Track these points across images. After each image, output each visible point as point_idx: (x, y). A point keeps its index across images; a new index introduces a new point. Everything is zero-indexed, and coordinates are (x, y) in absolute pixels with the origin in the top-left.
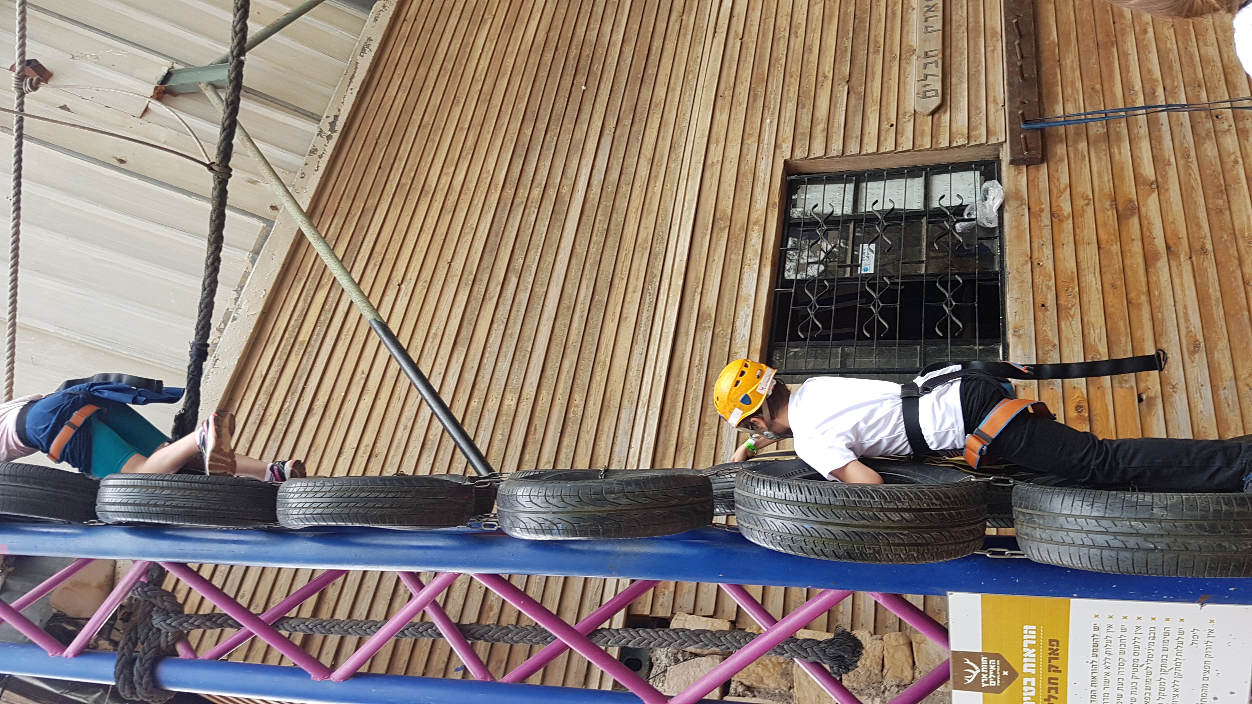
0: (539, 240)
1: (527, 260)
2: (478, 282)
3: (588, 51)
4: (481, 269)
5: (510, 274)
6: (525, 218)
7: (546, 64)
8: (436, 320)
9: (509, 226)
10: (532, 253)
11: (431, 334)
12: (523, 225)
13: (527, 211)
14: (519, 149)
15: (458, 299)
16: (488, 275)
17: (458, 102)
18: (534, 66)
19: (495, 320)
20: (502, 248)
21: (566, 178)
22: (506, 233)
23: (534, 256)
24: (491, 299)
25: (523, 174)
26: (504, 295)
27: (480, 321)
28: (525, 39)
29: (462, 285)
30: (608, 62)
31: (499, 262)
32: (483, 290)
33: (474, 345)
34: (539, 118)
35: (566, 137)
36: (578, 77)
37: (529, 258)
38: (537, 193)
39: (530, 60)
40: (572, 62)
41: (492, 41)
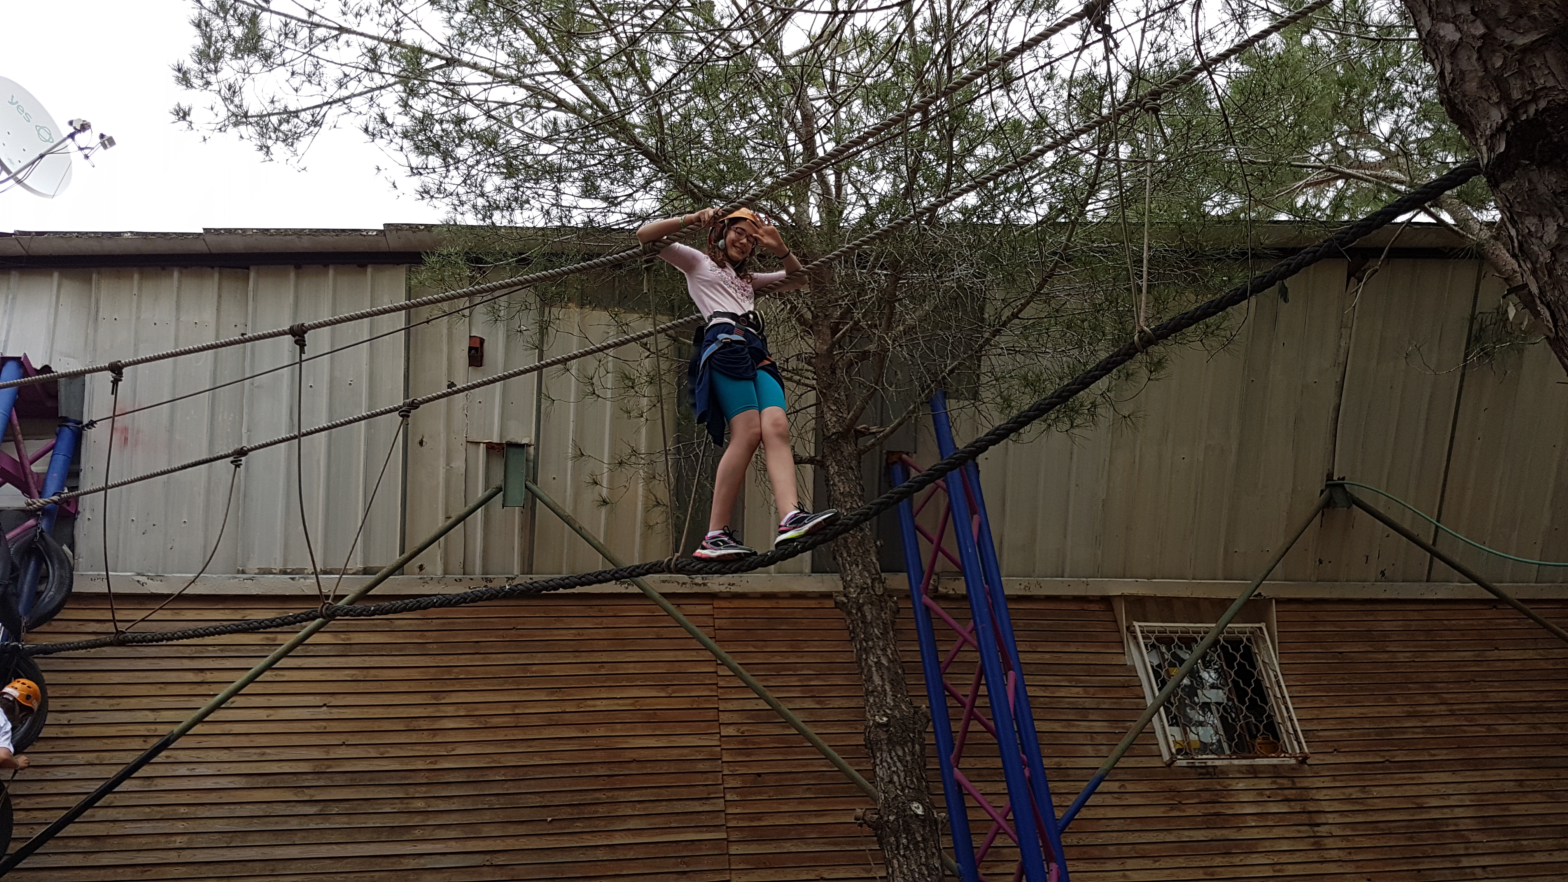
0: (358, 822)
1: (336, 817)
2: (316, 777)
3: (602, 810)
4: (333, 775)
5: (323, 804)
6: (388, 801)
7: (592, 770)
8: (280, 750)
9: (380, 788)
10: (345, 819)
11: (264, 750)
12: (380, 801)
13: (397, 801)
14: (479, 773)
15: (301, 764)
16: (323, 784)
17: (552, 694)
18: (591, 758)
19: (270, 805)
20: (354, 790)
21: (434, 830)
22: (372, 788)
23: (341, 822)
24: (296, 794)
25: (445, 786)
26: (298, 805)
27: (272, 790)
28: (629, 739)
29: (316, 763)
30: (585, 836)
31: (338, 790)
32: (307, 784)
33: (245, 792)
34: (517, 782)
35: (487, 817)
36: (569, 810)
37: (337, 818)
38: (420, 805)
39: (598, 753)
40: (589, 798)
41: (632, 705)
